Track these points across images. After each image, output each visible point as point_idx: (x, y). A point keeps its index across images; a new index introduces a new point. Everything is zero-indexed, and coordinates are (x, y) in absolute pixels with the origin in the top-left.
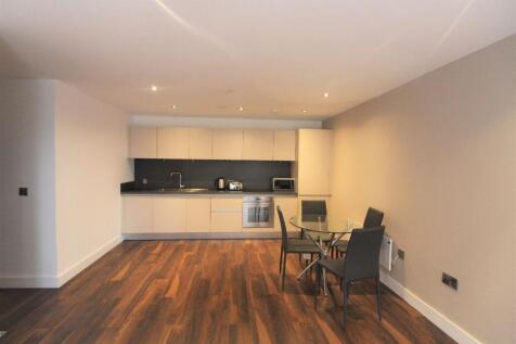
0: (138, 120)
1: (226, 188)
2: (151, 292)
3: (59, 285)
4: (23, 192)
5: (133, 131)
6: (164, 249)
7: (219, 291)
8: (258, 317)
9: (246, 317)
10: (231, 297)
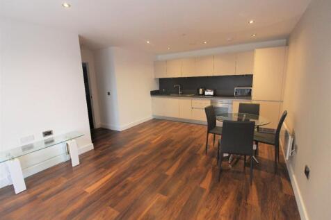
0: (160, 57)
1: (203, 94)
2: (146, 139)
3: (120, 130)
4: (109, 94)
5: (156, 64)
6: (167, 124)
7: (173, 146)
8: (179, 160)
9: (174, 159)
10: (176, 150)
